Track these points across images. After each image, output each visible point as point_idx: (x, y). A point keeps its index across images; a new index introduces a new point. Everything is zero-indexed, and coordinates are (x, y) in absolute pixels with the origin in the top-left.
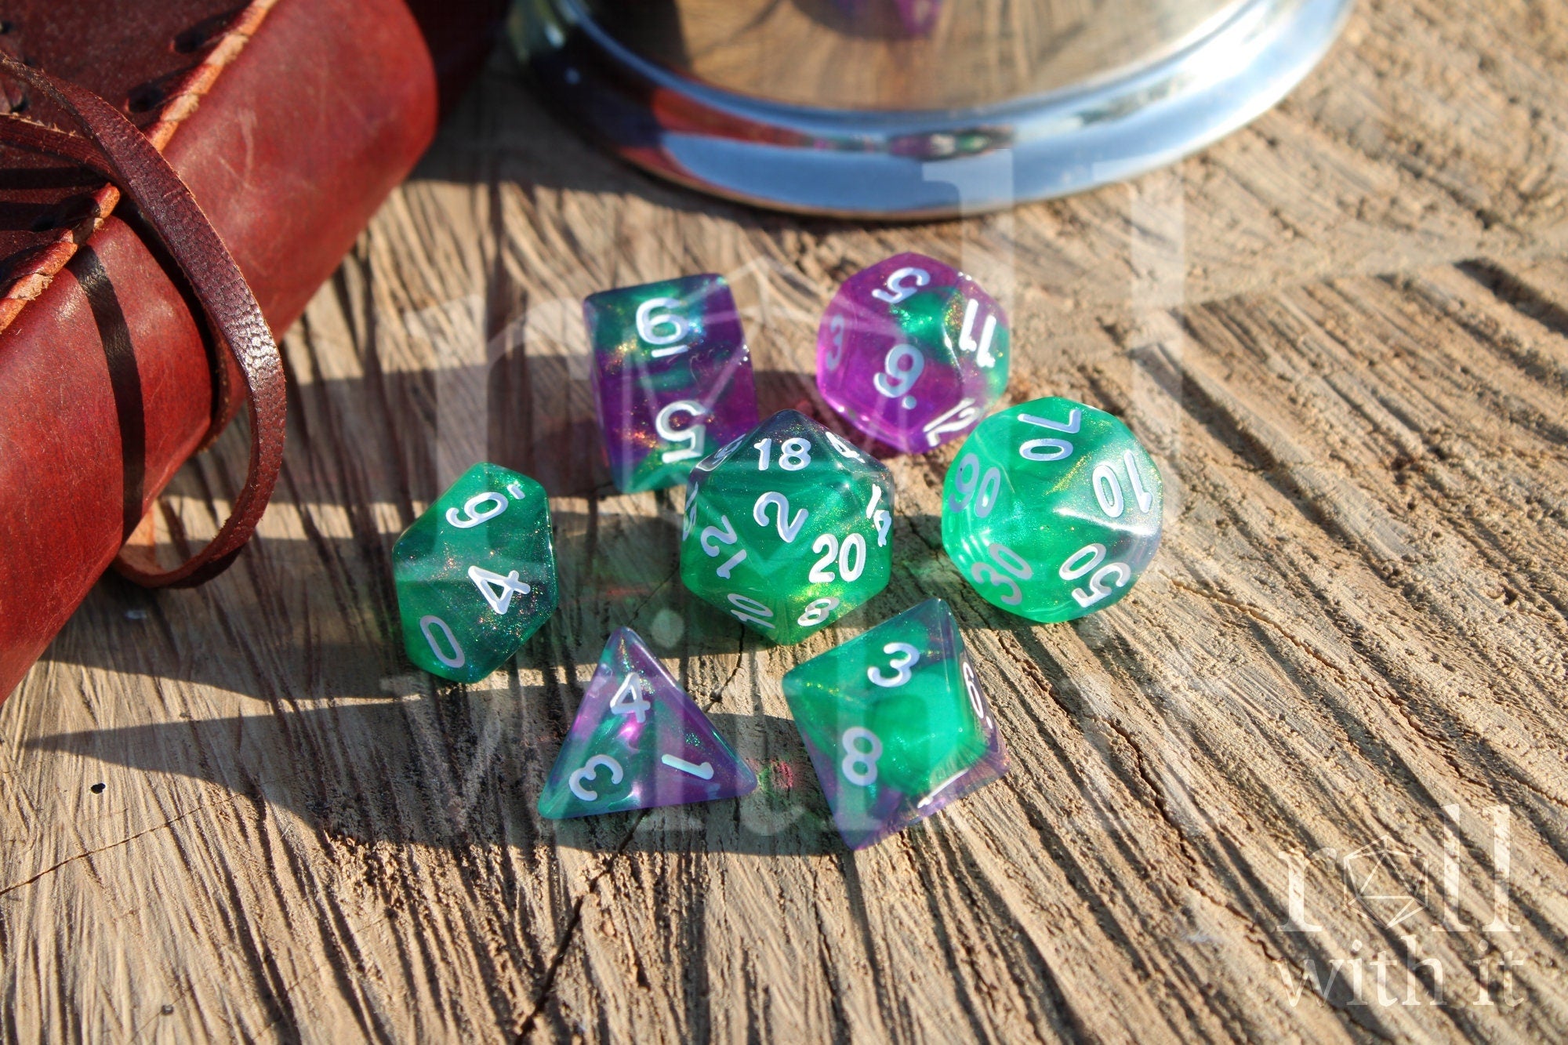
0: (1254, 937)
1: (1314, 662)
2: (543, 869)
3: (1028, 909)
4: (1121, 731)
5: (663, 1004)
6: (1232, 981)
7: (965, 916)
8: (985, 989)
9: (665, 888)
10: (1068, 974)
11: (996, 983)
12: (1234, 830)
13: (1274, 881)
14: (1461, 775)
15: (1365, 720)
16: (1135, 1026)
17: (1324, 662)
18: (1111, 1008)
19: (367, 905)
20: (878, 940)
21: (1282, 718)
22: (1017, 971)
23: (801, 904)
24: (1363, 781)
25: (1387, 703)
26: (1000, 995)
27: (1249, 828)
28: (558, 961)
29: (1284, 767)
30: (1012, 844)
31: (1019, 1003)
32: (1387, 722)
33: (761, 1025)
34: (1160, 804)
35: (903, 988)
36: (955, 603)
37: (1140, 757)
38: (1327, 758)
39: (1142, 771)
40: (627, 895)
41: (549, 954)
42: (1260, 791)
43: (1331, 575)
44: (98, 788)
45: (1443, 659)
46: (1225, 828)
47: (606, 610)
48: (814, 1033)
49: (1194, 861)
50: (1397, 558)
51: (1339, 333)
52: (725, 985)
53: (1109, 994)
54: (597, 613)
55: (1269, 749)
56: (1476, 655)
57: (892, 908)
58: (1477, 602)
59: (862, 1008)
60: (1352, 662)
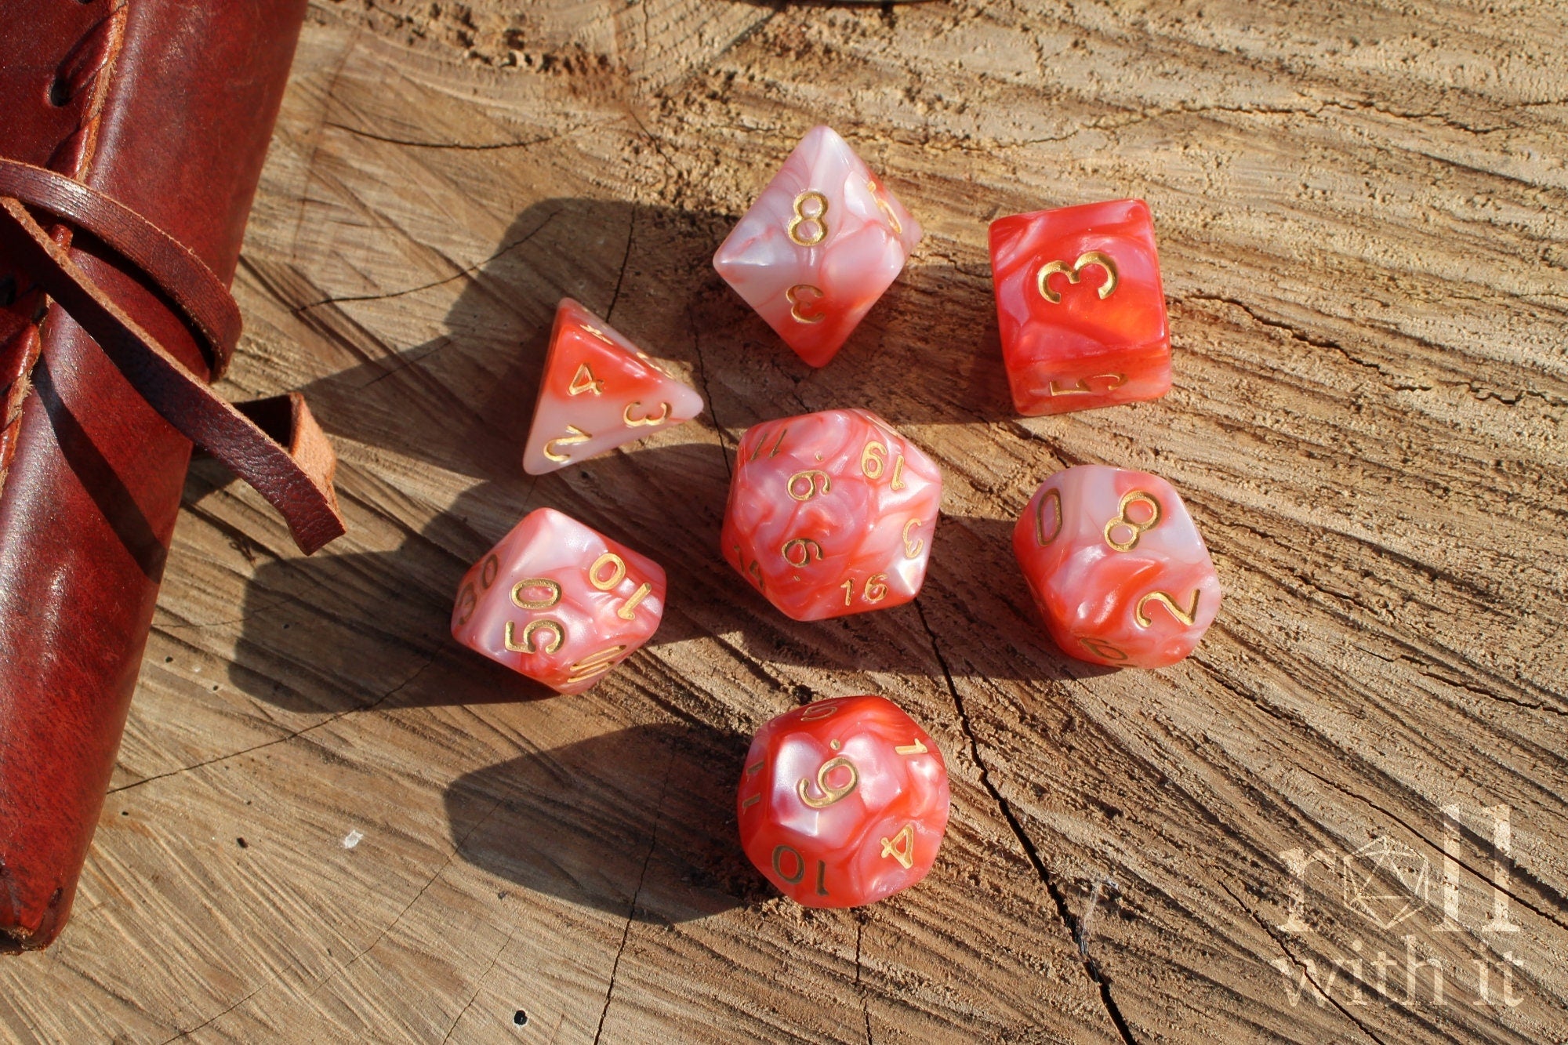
0: (1483, 394)
1: (1279, 118)
3: (1306, 507)
4: (1209, 297)
9: (1033, 718)
14: (1476, 132)
15: (1366, 141)
17: (1283, 111)
19: (836, 929)
20: (1235, 628)
21: (1306, 187)
24: (1417, 195)
26: (1365, 597)
27: (1385, 305)
28: (1030, 849)
29: (1352, 229)
30: (1238, 462)
31: (1384, 590)
32: (1382, 129)
34: (1302, 337)
36: (965, 283)
37: (1247, 309)
38: (1372, 196)
39: (1259, 319)
40: (1014, 749)
41: (1018, 849)
43: (1206, 27)
44: (520, 1017)
45: (1357, 37)
46: (1369, 319)
47: (712, 516)
48: (1279, 745)
49: (1377, 367)
54: (708, 524)
55: (1326, 223)
56: (1375, 14)
59: (1286, 695)
60: (1303, 95)
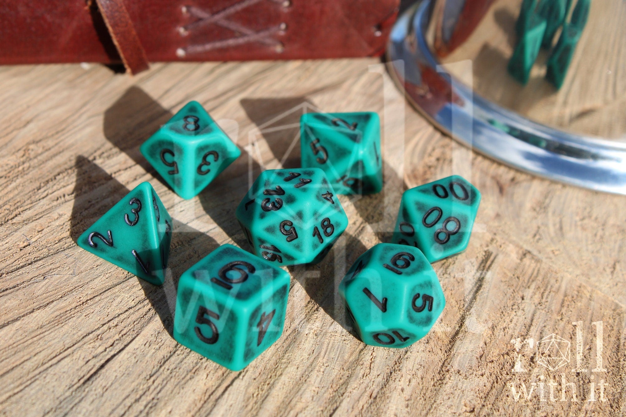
2: (55, 203)
5: (16, 256)
6: (165, 404)
7: (134, 317)
8: (99, 337)
10: (127, 356)
11: (104, 339)
12: (249, 374)
13: (231, 396)
16: (116, 385)
18: (119, 375)
22: (116, 342)
23: (98, 272)
25: (367, 394)
33: (25, 284)
35: (79, 314)
42: (278, 373)
50: (456, 367)
51: (566, 303)
52: (37, 268)
53: (127, 372)
57: (118, 296)
58: (456, 401)
